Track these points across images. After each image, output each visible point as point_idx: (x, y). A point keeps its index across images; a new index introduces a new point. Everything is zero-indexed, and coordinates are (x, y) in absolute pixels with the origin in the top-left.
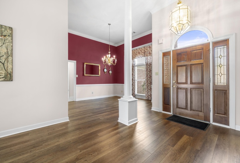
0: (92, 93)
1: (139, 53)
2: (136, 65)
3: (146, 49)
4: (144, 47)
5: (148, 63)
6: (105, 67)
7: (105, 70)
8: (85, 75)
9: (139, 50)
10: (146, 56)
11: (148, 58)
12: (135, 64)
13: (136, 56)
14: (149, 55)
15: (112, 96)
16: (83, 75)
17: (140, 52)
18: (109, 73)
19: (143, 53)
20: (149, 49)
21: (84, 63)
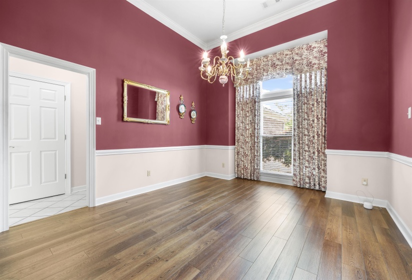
0: (148, 174)
1: (274, 66)
3: (297, 54)
4: (292, 50)
5: (301, 91)
6: (180, 99)
7: (182, 109)
8: (126, 118)
9: (275, 59)
10: (296, 72)
11: (303, 80)
12: (259, 96)
13: (265, 74)
14: (306, 68)
15: (197, 176)
16: (118, 120)
17: (277, 63)
18: (191, 117)
19: (288, 63)
20: (306, 53)
21: (123, 82)
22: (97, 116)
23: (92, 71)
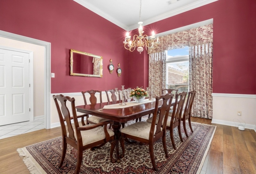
1: (176, 41)
2: (167, 60)
3: (192, 33)
4: (188, 31)
5: (195, 56)
7: (111, 68)
8: (72, 73)
9: (176, 36)
10: (191, 45)
11: (196, 49)
12: (165, 59)
13: (169, 46)
14: (198, 42)
16: (67, 75)
17: (178, 39)
18: (117, 73)
19: (185, 39)
20: (198, 32)
22: (52, 72)
23: (49, 44)
